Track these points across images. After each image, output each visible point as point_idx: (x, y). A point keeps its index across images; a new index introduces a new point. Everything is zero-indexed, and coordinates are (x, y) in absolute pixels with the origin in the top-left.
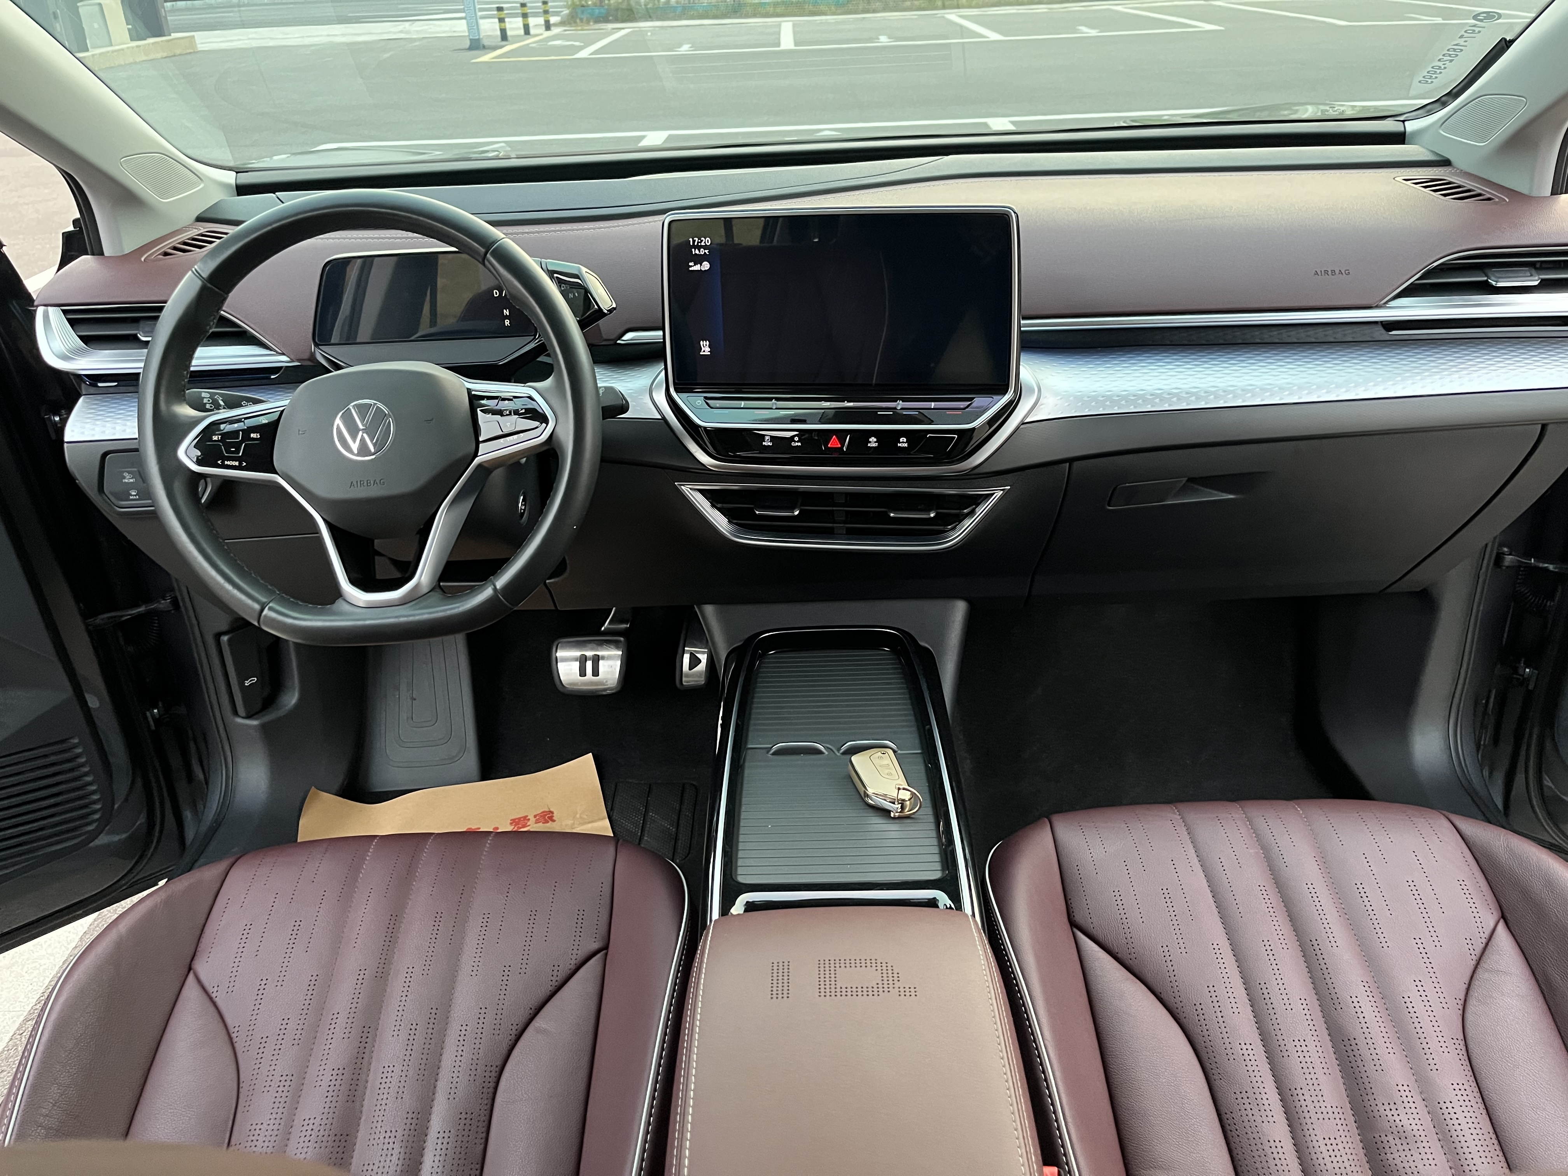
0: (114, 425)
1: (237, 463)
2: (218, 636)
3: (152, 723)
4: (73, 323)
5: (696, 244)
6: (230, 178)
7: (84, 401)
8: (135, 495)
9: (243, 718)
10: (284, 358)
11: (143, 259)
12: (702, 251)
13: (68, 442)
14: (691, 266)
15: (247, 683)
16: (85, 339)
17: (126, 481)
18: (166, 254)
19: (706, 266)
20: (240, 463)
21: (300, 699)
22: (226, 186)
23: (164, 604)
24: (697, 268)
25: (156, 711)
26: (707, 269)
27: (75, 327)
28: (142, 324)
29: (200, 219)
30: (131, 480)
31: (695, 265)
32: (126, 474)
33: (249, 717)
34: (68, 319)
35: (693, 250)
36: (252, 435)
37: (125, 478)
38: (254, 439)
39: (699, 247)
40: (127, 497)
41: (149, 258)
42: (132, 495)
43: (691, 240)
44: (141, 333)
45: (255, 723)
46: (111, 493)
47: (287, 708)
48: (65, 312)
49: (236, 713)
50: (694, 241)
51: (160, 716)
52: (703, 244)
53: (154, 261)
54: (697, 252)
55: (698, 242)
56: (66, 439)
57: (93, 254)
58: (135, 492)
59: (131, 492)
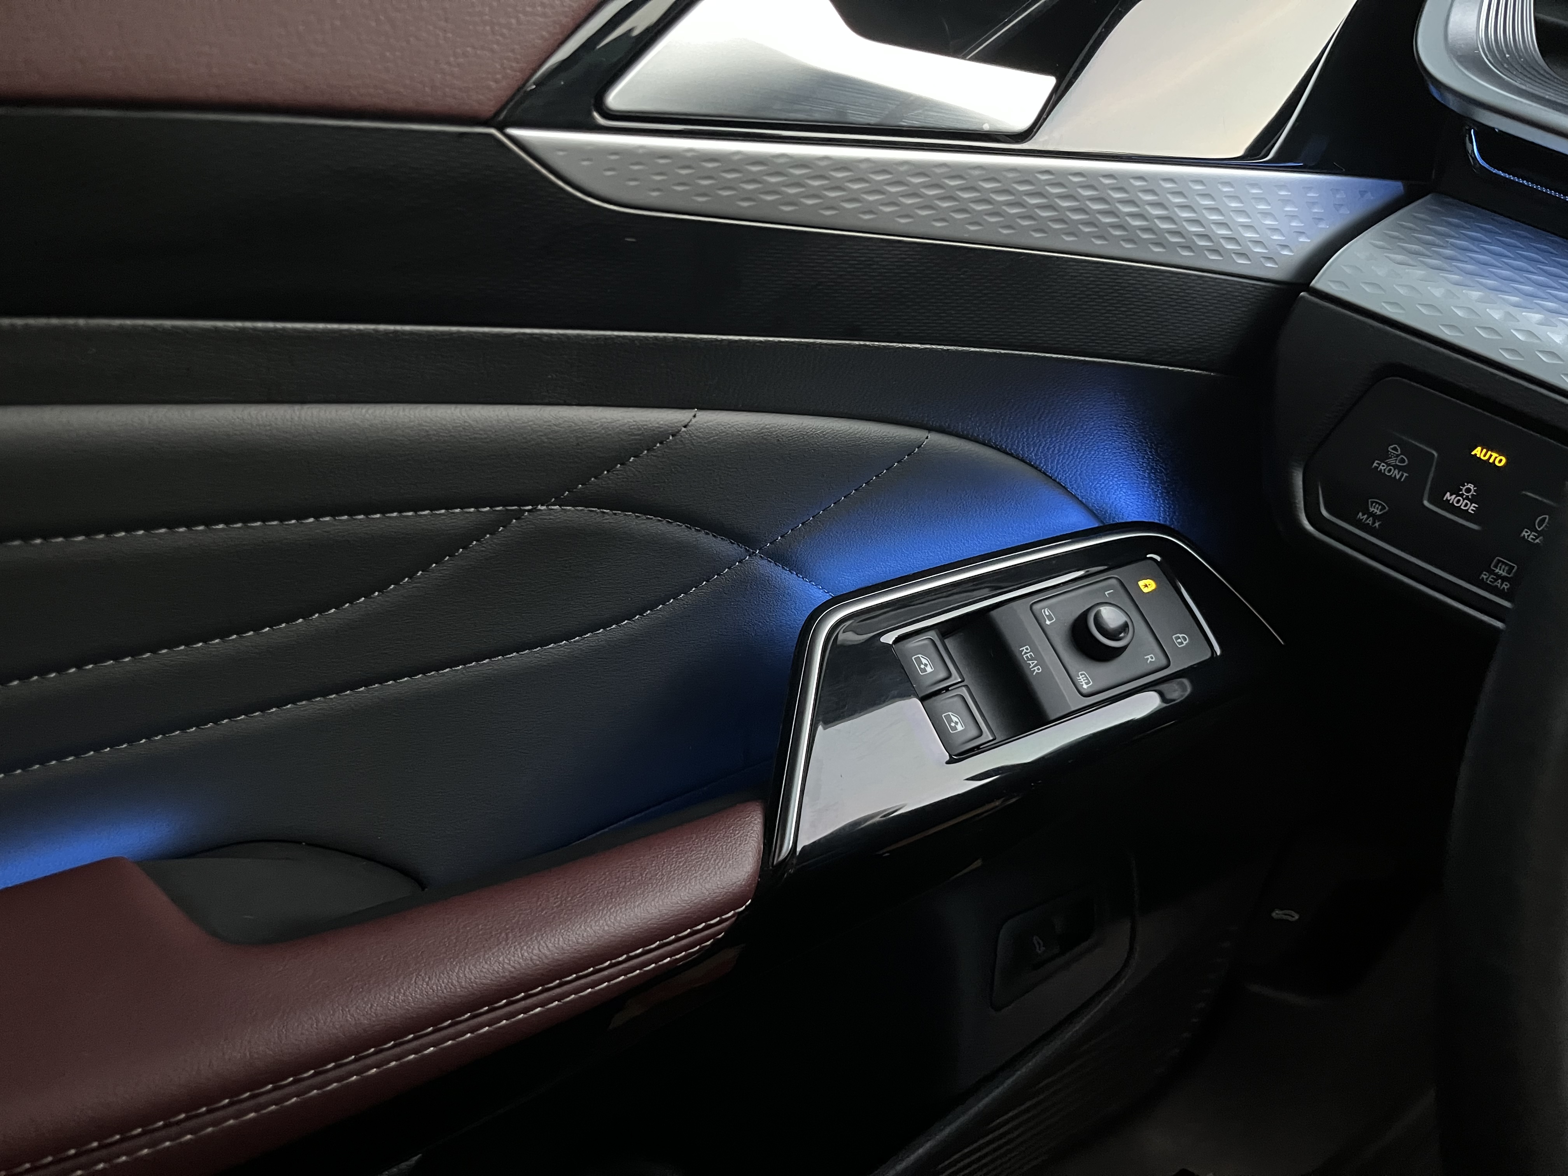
8: (1376, 517)
13: (1316, 292)
17: (1383, 468)
30: (1396, 474)
32: (1394, 450)
37: (1384, 457)
40: (1351, 507)
42: (1366, 511)
56: (1320, 282)
58: (1383, 508)
59: (1372, 503)
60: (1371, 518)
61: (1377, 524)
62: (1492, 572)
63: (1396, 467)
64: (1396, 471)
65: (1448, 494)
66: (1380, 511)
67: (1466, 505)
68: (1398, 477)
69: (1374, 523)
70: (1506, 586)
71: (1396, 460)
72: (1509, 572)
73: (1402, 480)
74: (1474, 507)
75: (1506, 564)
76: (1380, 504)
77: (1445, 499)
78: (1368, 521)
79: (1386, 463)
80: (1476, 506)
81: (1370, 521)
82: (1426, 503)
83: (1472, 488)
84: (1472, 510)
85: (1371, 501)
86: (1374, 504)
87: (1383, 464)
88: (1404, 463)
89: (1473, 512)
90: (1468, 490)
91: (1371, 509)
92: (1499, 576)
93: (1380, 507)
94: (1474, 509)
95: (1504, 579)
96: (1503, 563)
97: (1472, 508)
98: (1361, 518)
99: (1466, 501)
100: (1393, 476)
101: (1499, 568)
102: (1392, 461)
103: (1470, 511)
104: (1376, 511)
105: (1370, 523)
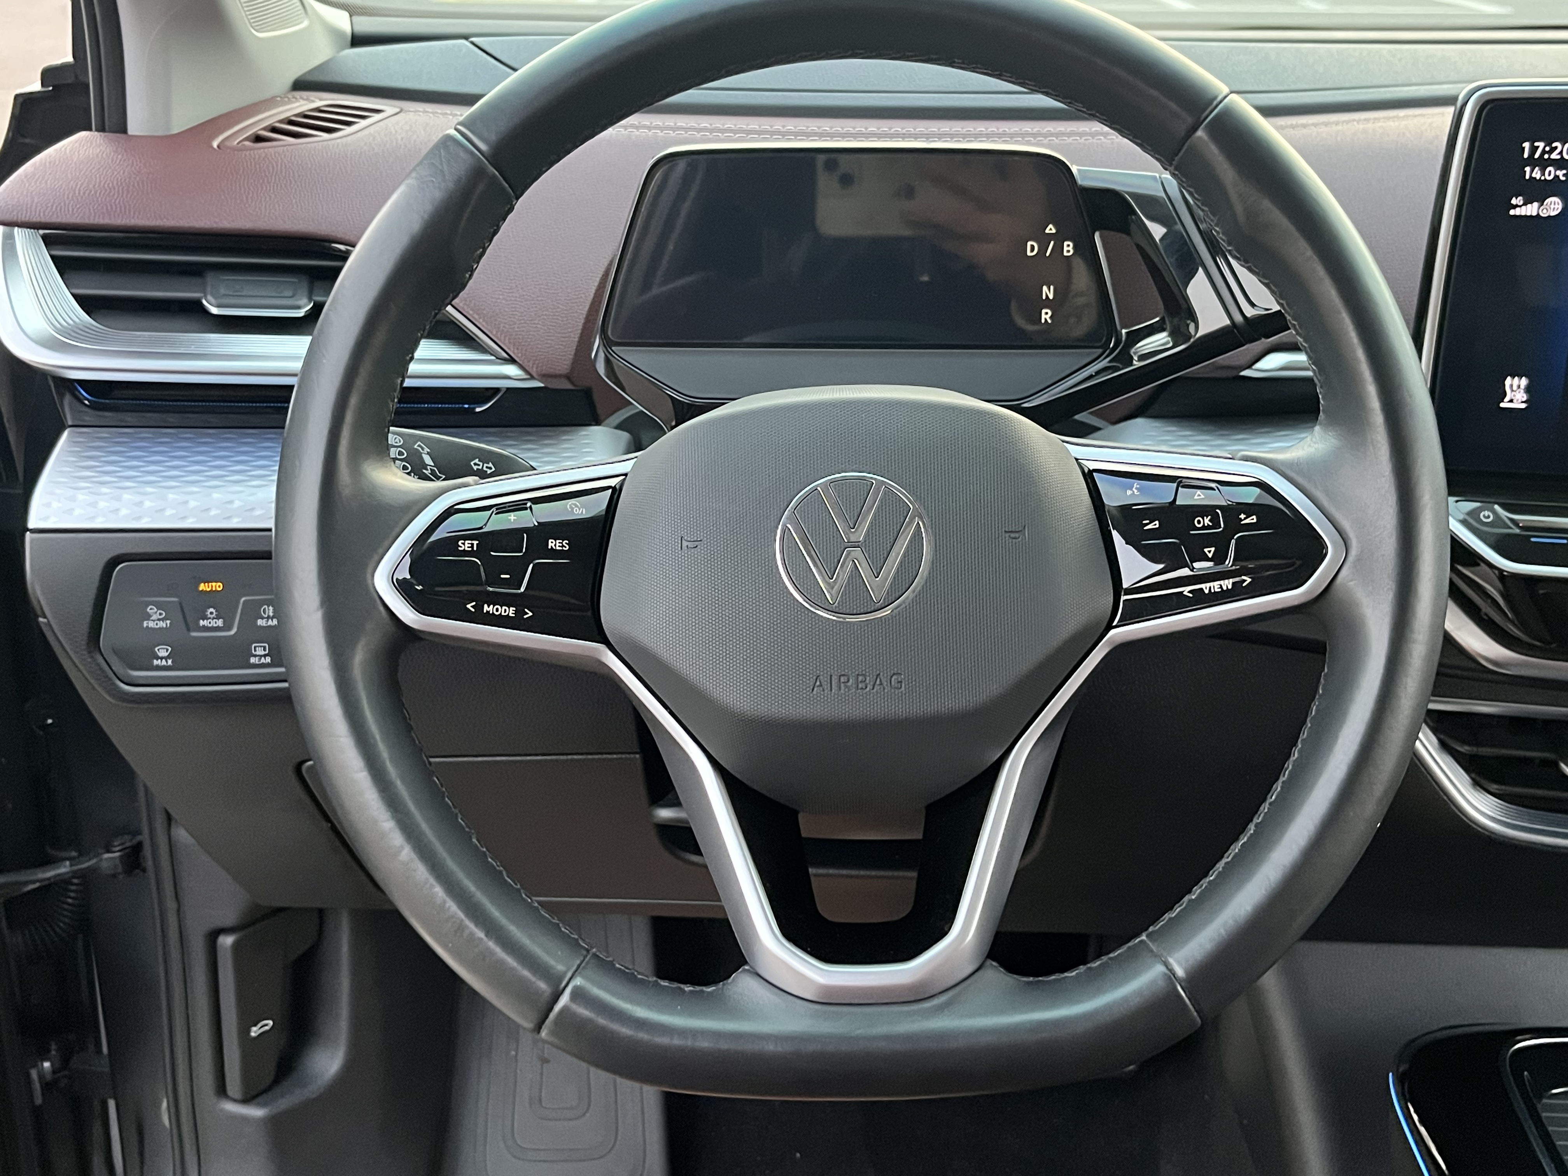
0: (138, 498)
1: (511, 612)
2: (214, 935)
3: (37, 1086)
4: (63, 266)
5: (1537, 156)
6: (341, 21)
7: (71, 442)
8: (166, 658)
9: (235, 1101)
10: (511, 370)
11: (215, 144)
12: (1550, 173)
13: (34, 531)
14: (1516, 206)
15: (254, 1032)
16: (87, 303)
17: (151, 624)
18: (258, 139)
19: (1553, 206)
20: (520, 613)
21: (349, 1067)
22: (335, 33)
23: (110, 859)
24: (1531, 210)
25: (47, 1065)
26: (1553, 214)
27: (66, 276)
28: (210, 277)
29: (301, 85)
30: (162, 624)
31: (1525, 204)
32: (151, 610)
33: (247, 1100)
34: (52, 257)
35: (1528, 169)
36: (551, 544)
37: (148, 617)
38: (554, 553)
39: (1543, 164)
40: (145, 660)
41: (228, 143)
42: (158, 658)
43: (1526, 145)
44: (209, 297)
45: (256, 1112)
46: (116, 652)
47: (319, 1082)
48: (48, 241)
49: (221, 1090)
50: (1534, 149)
51: (54, 1071)
52: (1555, 156)
53: (234, 149)
54: (1537, 174)
55: (1544, 152)
56: (32, 524)
57: (101, 129)
58: (167, 650)
59: (158, 650)
60: (164, 660)
61: (170, 662)
62: (255, 656)
63: (159, 620)
65: (201, 621)
66: (167, 653)
68: (165, 626)
70: (268, 660)
71: (157, 615)
72: (265, 650)
73: (168, 626)
75: (261, 647)
76: (164, 649)
77: (201, 625)
79: (152, 620)
83: (213, 611)
86: (160, 651)
87: (150, 622)
88: (163, 614)
89: (222, 625)
90: (211, 613)
91: (160, 654)
92: (261, 656)
93: (165, 651)
95: (265, 656)
96: (258, 646)
98: (157, 663)
101: (257, 651)
102: (154, 618)
104: (163, 654)
105: (165, 663)
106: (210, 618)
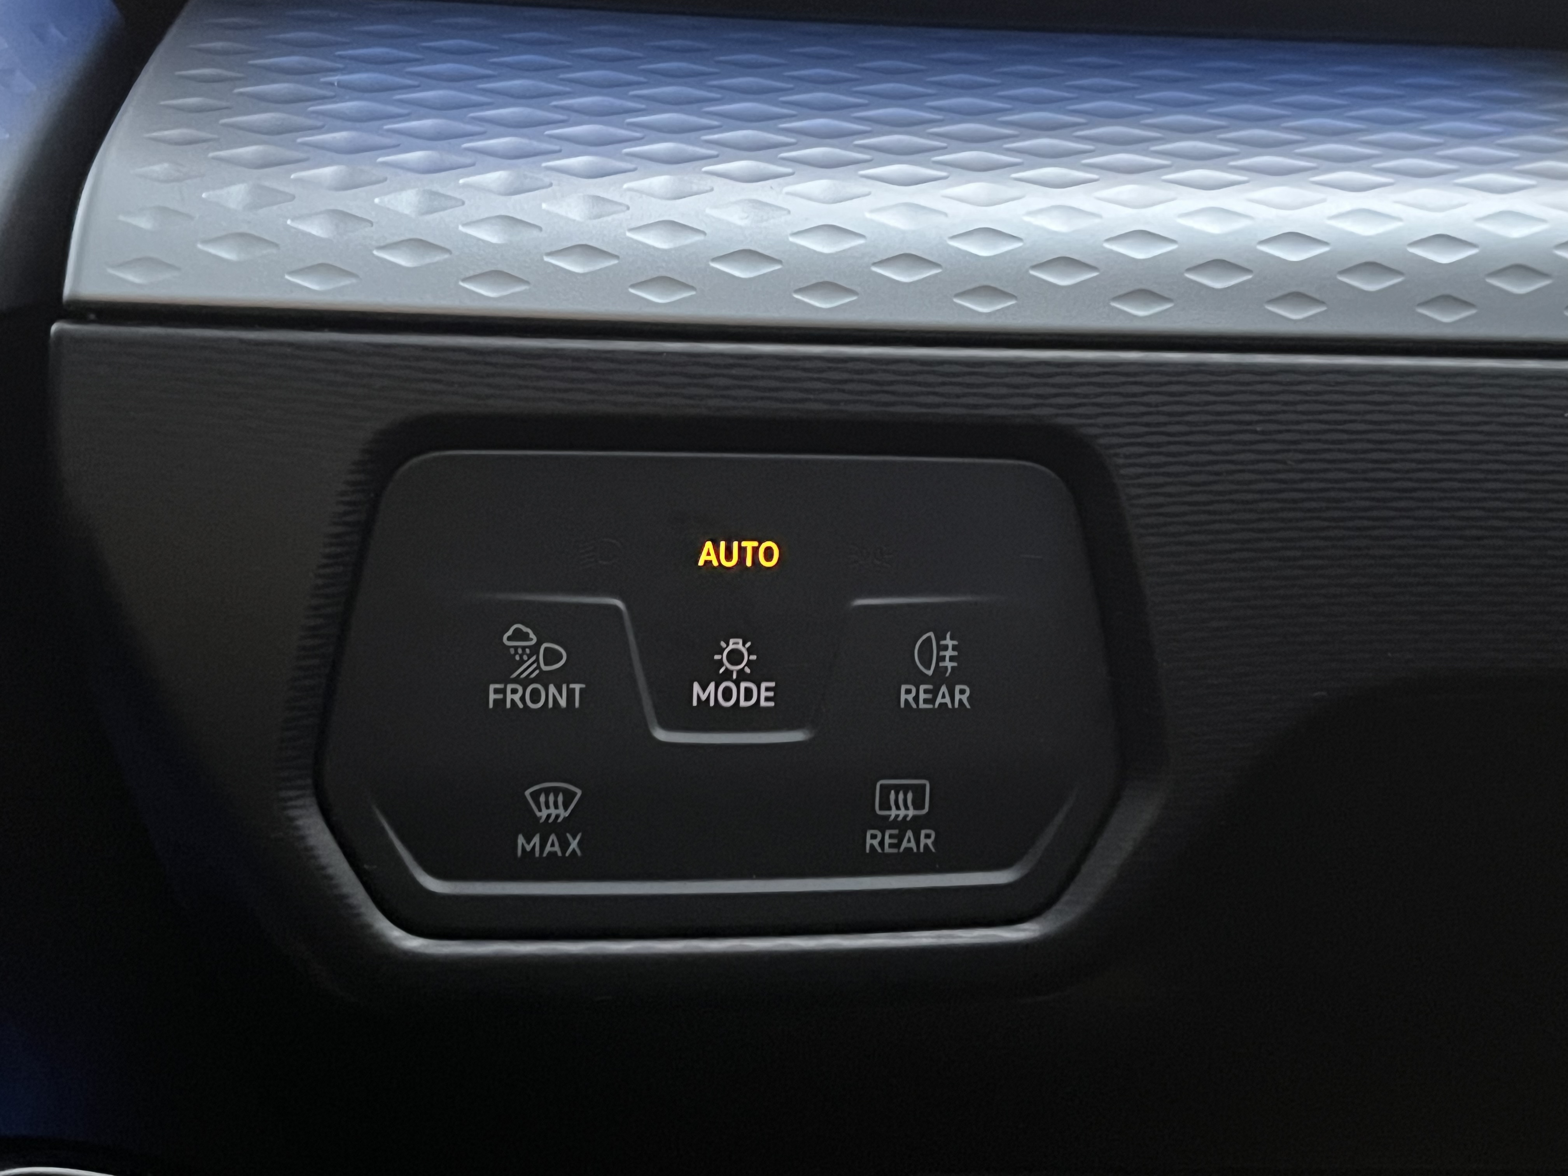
8: (560, 829)
17: (514, 696)
30: (554, 696)
37: (504, 668)
40: (486, 834)
42: (531, 827)
58: (569, 796)
59: (535, 796)
60: (553, 837)
61: (574, 844)
62: (883, 824)
63: (544, 679)
64: (552, 689)
65: (696, 687)
66: (566, 808)
67: (749, 692)
68: (563, 703)
69: (564, 845)
70: (927, 840)
71: (537, 660)
72: (919, 805)
73: (577, 704)
74: (768, 689)
75: (906, 788)
76: (556, 791)
77: (695, 703)
78: (548, 848)
79: (516, 680)
80: (772, 684)
81: (553, 846)
82: (662, 735)
83: (740, 647)
84: (767, 699)
85: (532, 794)
86: (542, 799)
87: (510, 687)
88: (561, 658)
89: (772, 704)
90: (735, 657)
91: (543, 814)
92: (902, 825)
93: (560, 798)
94: (771, 694)
95: (916, 824)
96: (897, 788)
97: (764, 694)
98: (528, 848)
99: (743, 685)
100: (551, 705)
101: (894, 807)
102: (526, 670)
103: (763, 703)
104: (553, 811)
105: (557, 848)
106: (728, 675)
